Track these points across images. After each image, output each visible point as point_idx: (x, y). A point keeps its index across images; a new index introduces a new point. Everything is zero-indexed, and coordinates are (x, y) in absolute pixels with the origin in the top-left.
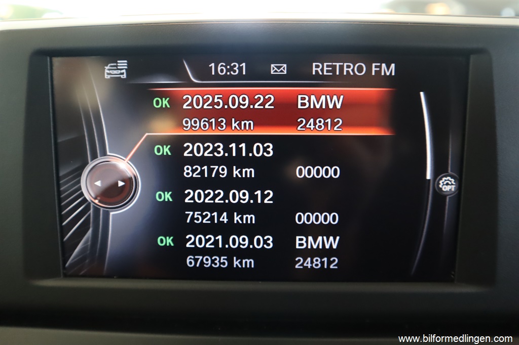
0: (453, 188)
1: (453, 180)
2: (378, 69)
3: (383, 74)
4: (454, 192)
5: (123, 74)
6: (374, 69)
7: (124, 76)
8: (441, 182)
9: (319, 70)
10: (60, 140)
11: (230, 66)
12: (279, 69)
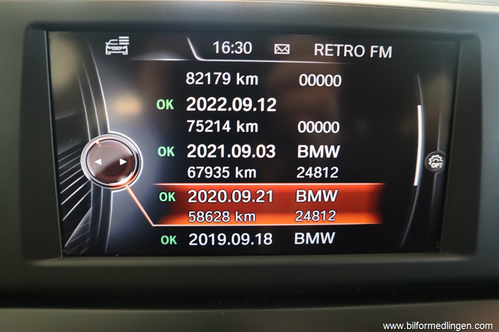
0: (441, 165)
1: (441, 158)
2: (376, 51)
3: (380, 56)
4: (442, 169)
5: (125, 50)
6: (372, 51)
7: (126, 53)
8: (430, 160)
9: (321, 50)
10: (57, 118)
11: (235, 45)
12: (282, 49)
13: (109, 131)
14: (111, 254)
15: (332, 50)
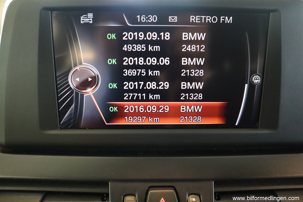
0: (259, 81)
1: (259, 77)
2: (224, 20)
3: (226, 22)
4: (260, 83)
6: (221, 20)
7: (91, 22)
8: (253, 78)
9: (194, 19)
10: (56, 57)
11: (148, 17)
12: (173, 19)
13: (83, 63)
14: (84, 128)
15: (199, 19)
